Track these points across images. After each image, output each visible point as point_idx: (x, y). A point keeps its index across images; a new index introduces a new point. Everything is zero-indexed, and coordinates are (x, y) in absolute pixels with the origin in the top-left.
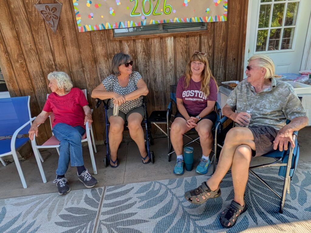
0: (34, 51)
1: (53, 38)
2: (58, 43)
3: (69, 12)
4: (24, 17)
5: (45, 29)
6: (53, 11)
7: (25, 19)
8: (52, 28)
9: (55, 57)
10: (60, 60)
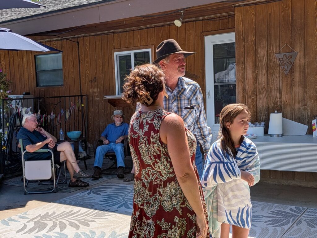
0: (266, 90)
1: (284, 79)
2: (287, 84)
3: (302, 59)
4: (265, 63)
5: (279, 72)
6: (289, 58)
7: (265, 65)
8: (285, 72)
9: (281, 95)
10: (286, 97)
